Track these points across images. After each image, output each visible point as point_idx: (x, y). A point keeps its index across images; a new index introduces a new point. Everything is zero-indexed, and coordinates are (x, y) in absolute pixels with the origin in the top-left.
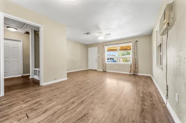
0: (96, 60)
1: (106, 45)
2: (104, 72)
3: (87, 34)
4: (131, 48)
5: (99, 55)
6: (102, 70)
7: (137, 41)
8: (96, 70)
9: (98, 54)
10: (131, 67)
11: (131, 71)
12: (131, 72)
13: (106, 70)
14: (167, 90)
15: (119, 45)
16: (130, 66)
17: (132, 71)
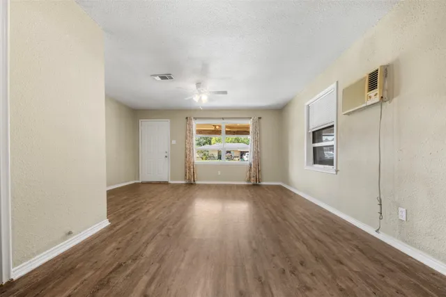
0: (166, 154)
1: (195, 119)
2: (191, 184)
3: (163, 78)
4: (251, 130)
5: (174, 142)
6: (184, 182)
7: (260, 118)
8: (166, 183)
9: (172, 139)
10: (250, 170)
11: (250, 177)
12: (249, 181)
13: (194, 181)
14: (381, 205)
15: (225, 121)
16: (248, 169)
17: (252, 179)
